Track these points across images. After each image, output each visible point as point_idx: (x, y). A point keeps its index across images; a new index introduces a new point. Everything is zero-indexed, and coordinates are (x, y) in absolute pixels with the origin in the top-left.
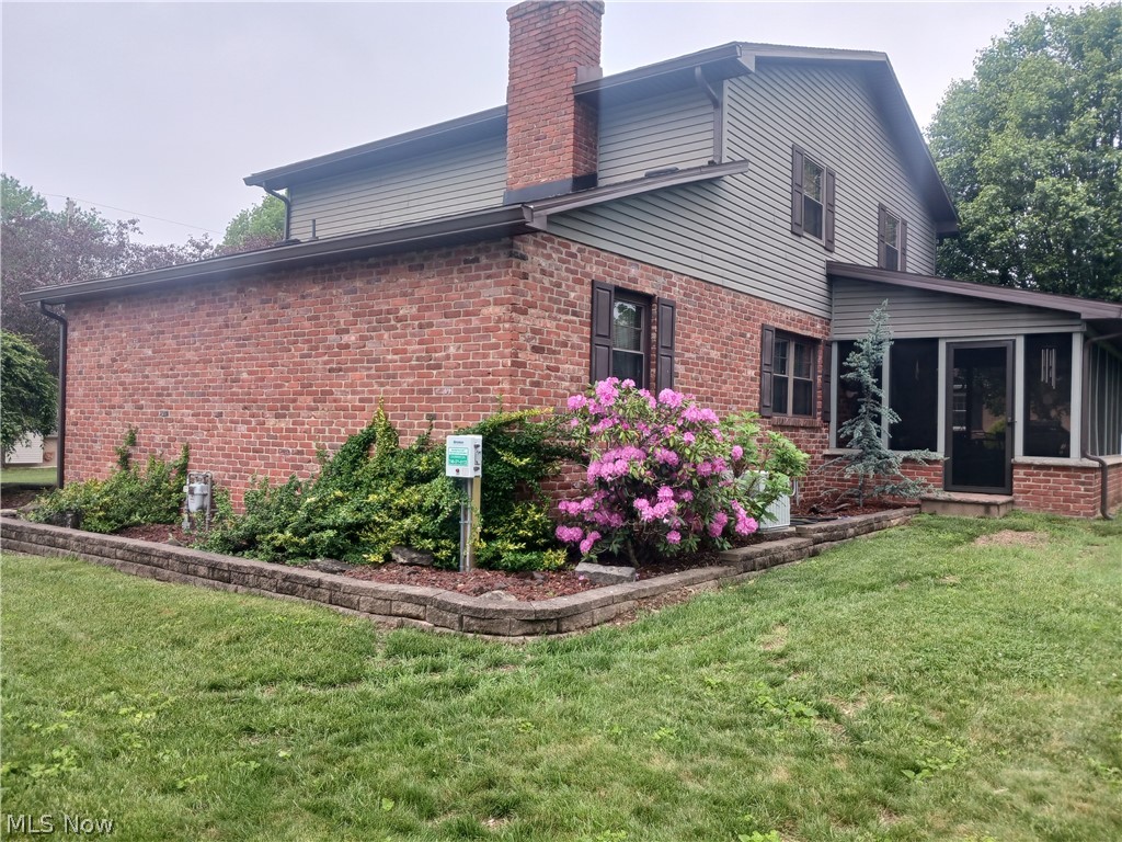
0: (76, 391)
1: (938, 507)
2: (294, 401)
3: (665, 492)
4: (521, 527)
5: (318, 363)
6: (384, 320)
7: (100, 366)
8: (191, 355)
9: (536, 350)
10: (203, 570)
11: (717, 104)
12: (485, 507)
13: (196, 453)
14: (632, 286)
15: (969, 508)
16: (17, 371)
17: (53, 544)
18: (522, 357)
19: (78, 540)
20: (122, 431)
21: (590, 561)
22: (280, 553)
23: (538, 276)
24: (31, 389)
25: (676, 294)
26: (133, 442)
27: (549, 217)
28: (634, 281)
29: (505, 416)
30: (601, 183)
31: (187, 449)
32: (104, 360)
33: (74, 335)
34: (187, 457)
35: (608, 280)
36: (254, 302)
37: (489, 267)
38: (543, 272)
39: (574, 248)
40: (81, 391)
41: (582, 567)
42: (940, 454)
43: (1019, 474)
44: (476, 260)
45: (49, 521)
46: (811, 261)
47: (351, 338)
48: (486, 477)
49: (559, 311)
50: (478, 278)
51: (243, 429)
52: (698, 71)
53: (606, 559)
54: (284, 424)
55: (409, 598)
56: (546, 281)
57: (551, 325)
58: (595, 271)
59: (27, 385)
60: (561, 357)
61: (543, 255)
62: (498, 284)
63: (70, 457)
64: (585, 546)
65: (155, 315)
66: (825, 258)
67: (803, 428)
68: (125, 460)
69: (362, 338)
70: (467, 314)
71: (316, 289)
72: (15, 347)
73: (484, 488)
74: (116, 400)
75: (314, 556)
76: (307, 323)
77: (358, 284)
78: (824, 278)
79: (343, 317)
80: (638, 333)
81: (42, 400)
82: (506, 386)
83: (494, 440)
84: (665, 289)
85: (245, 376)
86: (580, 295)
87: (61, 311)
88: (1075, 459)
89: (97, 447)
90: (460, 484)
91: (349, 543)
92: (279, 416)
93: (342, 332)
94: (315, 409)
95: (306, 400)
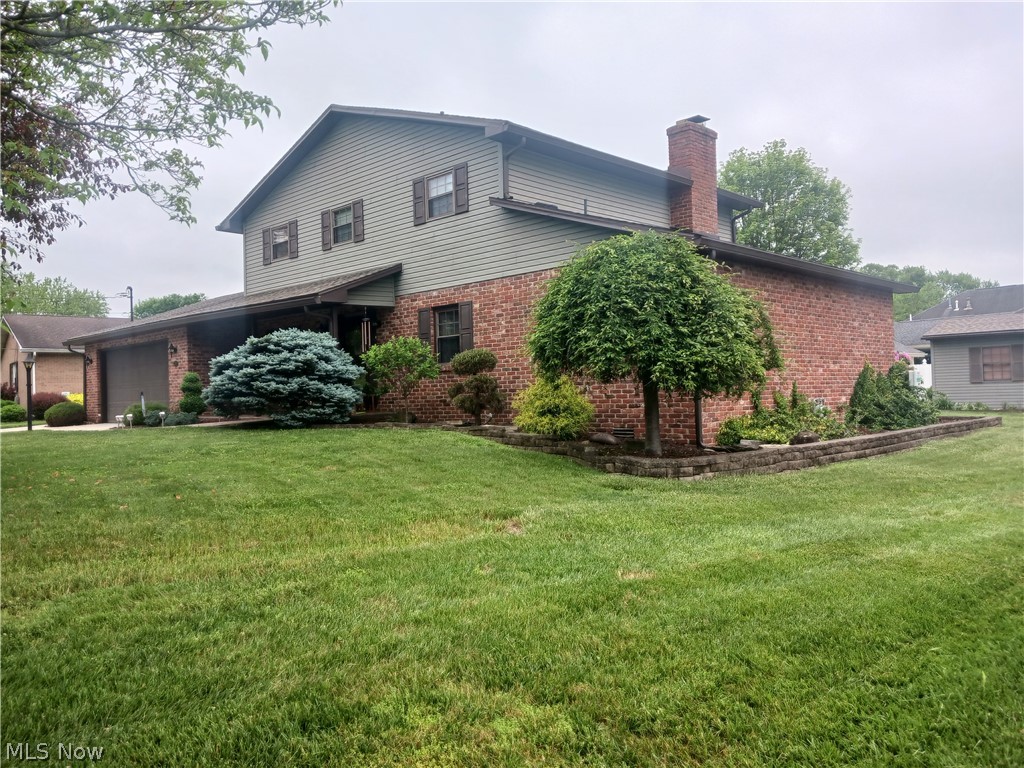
6: (866, 319)
31: (794, 384)
47: (856, 324)
54: (837, 367)
69: (860, 325)
76: (842, 313)
79: (854, 312)
85: (820, 338)
92: (834, 363)
93: (854, 320)
94: (846, 359)
95: (844, 354)
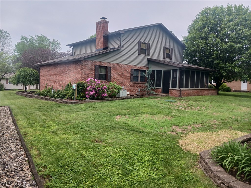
0: (41, 78)
1: (156, 95)
2: (62, 80)
3: (93, 91)
4: (81, 95)
5: (64, 75)
6: (70, 70)
7: (43, 75)
8: (53, 74)
9: (85, 74)
10: (47, 99)
11: (120, 38)
12: (77, 93)
13: (53, 87)
14: (102, 65)
15: (159, 96)
16: (34, 75)
17: (35, 97)
18: (82, 75)
19: (37, 96)
20: (46, 84)
21: (88, 99)
22: (56, 98)
23: (85, 65)
24: (37, 78)
25: (111, 66)
26: (47, 85)
27: (84, 59)
28: (103, 65)
29: (80, 82)
30: (108, 48)
31: (52, 86)
32: (44, 74)
33: (41, 70)
34: (52, 87)
35: (98, 65)
36: (58, 67)
37: (79, 64)
38: (86, 65)
39: (91, 61)
40: (42, 78)
41: (87, 100)
42: (161, 88)
43: (170, 91)
44: (78, 63)
45: (36, 95)
46: (144, 58)
47: (67, 72)
48: (77, 89)
49: (89, 69)
50: (78, 66)
51: (58, 83)
52: (116, 34)
53: (90, 99)
54: (62, 83)
55: (62, 101)
56: (87, 66)
57: (88, 71)
58: (95, 64)
59: (36, 77)
60: (89, 75)
61: (86, 63)
62: (80, 66)
63: (41, 87)
64: (88, 97)
65: (49, 68)
66: (147, 57)
67: (141, 84)
68: (46, 87)
69: (68, 72)
70: (77, 70)
71: (64, 66)
72: (34, 72)
73: (77, 91)
74: (45, 79)
75: (60, 98)
76: (63, 70)
77: (68, 66)
78: (147, 61)
79: (67, 69)
80: (105, 71)
81: (38, 79)
82: (80, 79)
83: (78, 85)
84: (109, 65)
85: (58, 77)
86: (93, 67)
87: (39, 67)
88: (177, 89)
89: (43, 86)
90: (74, 90)
91: (63, 97)
92: (61, 82)
93: (67, 71)
94: (64, 81)
95: (63, 80)
